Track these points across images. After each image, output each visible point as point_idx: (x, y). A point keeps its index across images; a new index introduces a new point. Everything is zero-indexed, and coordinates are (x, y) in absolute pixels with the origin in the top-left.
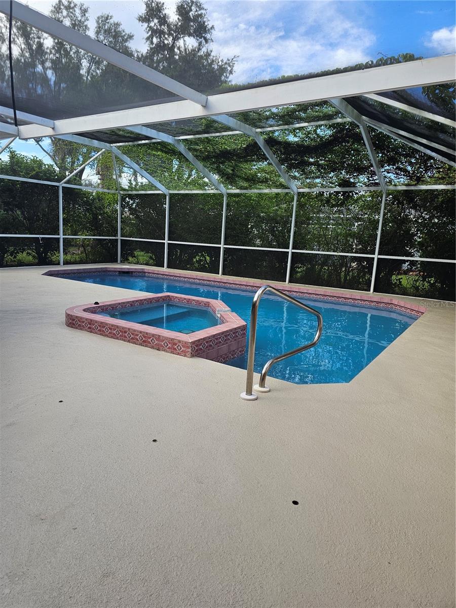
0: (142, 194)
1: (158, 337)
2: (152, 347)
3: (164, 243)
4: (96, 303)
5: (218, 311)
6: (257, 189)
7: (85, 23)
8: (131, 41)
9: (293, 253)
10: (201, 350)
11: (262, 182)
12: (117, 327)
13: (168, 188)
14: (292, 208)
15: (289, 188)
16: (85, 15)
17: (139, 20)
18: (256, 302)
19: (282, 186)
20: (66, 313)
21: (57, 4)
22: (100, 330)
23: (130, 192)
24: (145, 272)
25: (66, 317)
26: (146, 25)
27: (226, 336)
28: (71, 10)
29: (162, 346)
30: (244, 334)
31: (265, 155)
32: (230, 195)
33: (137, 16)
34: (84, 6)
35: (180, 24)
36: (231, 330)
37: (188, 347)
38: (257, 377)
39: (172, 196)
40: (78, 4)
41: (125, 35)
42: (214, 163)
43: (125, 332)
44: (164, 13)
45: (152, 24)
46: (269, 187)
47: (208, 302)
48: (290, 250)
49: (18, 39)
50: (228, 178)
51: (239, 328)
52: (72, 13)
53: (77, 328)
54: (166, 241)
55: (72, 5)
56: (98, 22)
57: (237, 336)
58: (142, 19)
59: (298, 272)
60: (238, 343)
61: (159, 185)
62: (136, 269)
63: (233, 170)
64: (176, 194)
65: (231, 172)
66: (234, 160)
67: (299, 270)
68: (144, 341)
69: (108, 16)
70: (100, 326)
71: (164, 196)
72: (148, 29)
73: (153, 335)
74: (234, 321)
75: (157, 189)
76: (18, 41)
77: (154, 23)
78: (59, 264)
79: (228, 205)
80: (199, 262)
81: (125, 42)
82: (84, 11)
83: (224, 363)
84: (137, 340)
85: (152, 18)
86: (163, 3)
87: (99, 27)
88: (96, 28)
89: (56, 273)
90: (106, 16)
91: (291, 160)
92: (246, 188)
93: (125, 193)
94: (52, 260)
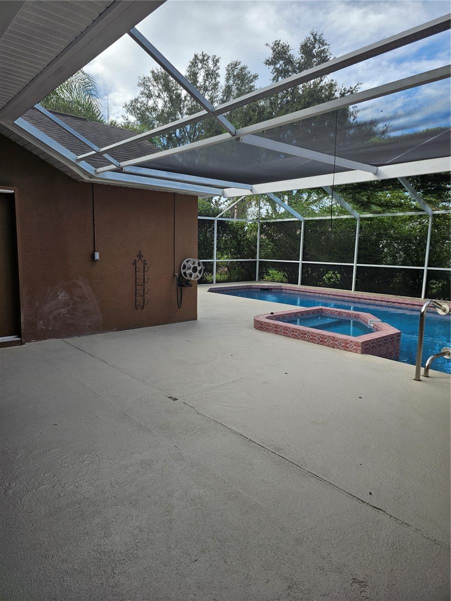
0: (279, 222)
1: (334, 339)
2: (328, 346)
3: (299, 263)
4: (272, 313)
5: (370, 321)
6: (390, 212)
7: (217, 72)
8: (256, 81)
9: (428, 270)
10: (369, 348)
11: (396, 206)
12: (299, 330)
13: (303, 215)
14: (427, 229)
15: (424, 211)
16: (216, 65)
17: (266, 64)
18: (424, 312)
19: (416, 209)
20: (254, 319)
21: (193, 60)
22: (284, 333)
23: (269, 221)
24: (282, 289)
25: (255, 322)
26: (272, 67)
27: (385, 340)
28: (205, 63)
29: (336, 345)
30: (399, 340)
31: (401, 184)
32: (362, 219)
33: (264, 61)
34: (216, 58)
35: (303, 61)
36: (389, 336)
37: (359, 346)
38: (422, 370)
39: (306, 222)
40: (211, 55)
41: (250, 77)
42: (350, 193)
43: (306, 334)
44: (289, 54)
45: (278, 66)
46: (403, 211)
47: (358, 314)
48: (425, 268)
49: (162, 93)
50: (362, 205)
51: (395, 334)
52: (205, 64)
53: (265, 331)
54: (300, 262)
55: (206, 58)
56: (228, 70)
57: (393, 341)
58: (268, 63)
59: (433, 288)
60: (394, 347)
61: (295, 213)
62: (257, 286)
63: (368, 198)
64: (310, 220)
65: (366, 200)
66: (370, 190)
67: (434, 286)
68: (321, 341)
69: (237, 63)
70: (284, 329)
71: (300, 222)
72: (274, 70)
73: (329, 337)
74: (388, 330)
75: (293, 216)
76: (162, 95)
77: (280, 64)
78: (212, 283)
79: (361, 228)
80: (329, 279)
81: (251, 83)
82: (216, 62)
83: (390, 359)
84: (315, 340)
85: (278, 61)
86: (288, 46)
87: (229, 74)
88: (226, 74)
89: (214, 290)
90: (235, 63)
91: (428, 187)
92: (379, 213)
93: (265, 221)
94: (206, 280)
